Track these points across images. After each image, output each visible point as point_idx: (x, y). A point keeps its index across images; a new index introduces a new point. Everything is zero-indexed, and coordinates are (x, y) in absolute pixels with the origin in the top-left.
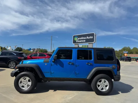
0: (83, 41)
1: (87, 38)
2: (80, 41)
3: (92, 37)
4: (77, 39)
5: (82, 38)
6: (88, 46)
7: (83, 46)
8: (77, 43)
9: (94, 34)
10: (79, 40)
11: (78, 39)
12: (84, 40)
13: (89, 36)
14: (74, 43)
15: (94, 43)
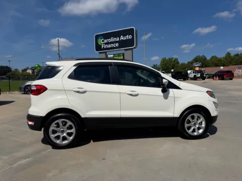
0: (113, 45)
1: (122, 38)
2: (110, 46)
3: (130, 37)
4: (103, 41)
5: (112, 39)
6: (123, 54)
7: (114, 55)
8: (104, 49)
9: (133, 29)
10: (106, 44)
11: (106, 41)
12: (116, 42)
13: (124, 35)
14: (97, 50)
15: (134, 48)
